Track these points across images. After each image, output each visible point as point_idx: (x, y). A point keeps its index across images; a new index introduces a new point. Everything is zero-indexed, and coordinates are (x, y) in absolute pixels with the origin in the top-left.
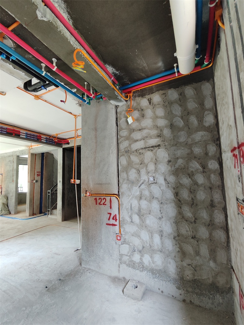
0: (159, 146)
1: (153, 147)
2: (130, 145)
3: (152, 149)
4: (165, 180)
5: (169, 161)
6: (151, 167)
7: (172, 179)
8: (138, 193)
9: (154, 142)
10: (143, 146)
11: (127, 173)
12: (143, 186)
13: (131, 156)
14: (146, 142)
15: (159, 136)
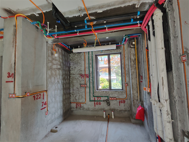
0: (60, 69)
1: (59, 69)
2: (52, 65)
3: (58, 69)
4: (61, 82)
5: (62, 75)
6: (58, 77)
7: (62, 81)
8: (54, 88)
9: (59, 67)
10: (56, 68)
11: (51, 79)
12: (56, 85)
13: (52, 71)
14: (57, 66)
15: (60, 65)
